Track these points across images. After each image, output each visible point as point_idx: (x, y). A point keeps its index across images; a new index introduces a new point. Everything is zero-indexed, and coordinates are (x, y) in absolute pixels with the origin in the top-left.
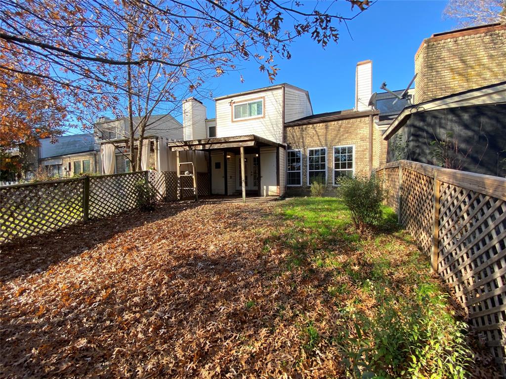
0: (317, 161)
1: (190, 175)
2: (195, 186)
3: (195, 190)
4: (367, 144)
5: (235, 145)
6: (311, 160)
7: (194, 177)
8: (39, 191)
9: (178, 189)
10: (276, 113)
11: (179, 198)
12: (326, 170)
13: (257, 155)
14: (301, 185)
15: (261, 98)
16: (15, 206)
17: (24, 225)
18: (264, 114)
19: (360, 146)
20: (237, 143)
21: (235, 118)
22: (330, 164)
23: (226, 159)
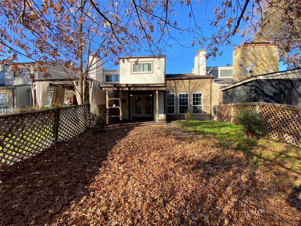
0: (184, 100)
1: (117, 107)
2: (121, 114)
3: (121, 117)
4: (209, 93)
5: (153, 89)
6: (180, 100)
7: (120, 108)
8: (24, 120)
9: (107, 116)
10: (161, 71)
11: (108, 123)
12: (188, 105)
13: (151, 96)
14: (175, 114)
15: (151, 61)
16: (4, 135)
17: (11, 153)
18: (153, 71)
19: (206, 93)
20: (154, 88)
21: (133, 71)
22: (191, 103)
23: (130, 97)
